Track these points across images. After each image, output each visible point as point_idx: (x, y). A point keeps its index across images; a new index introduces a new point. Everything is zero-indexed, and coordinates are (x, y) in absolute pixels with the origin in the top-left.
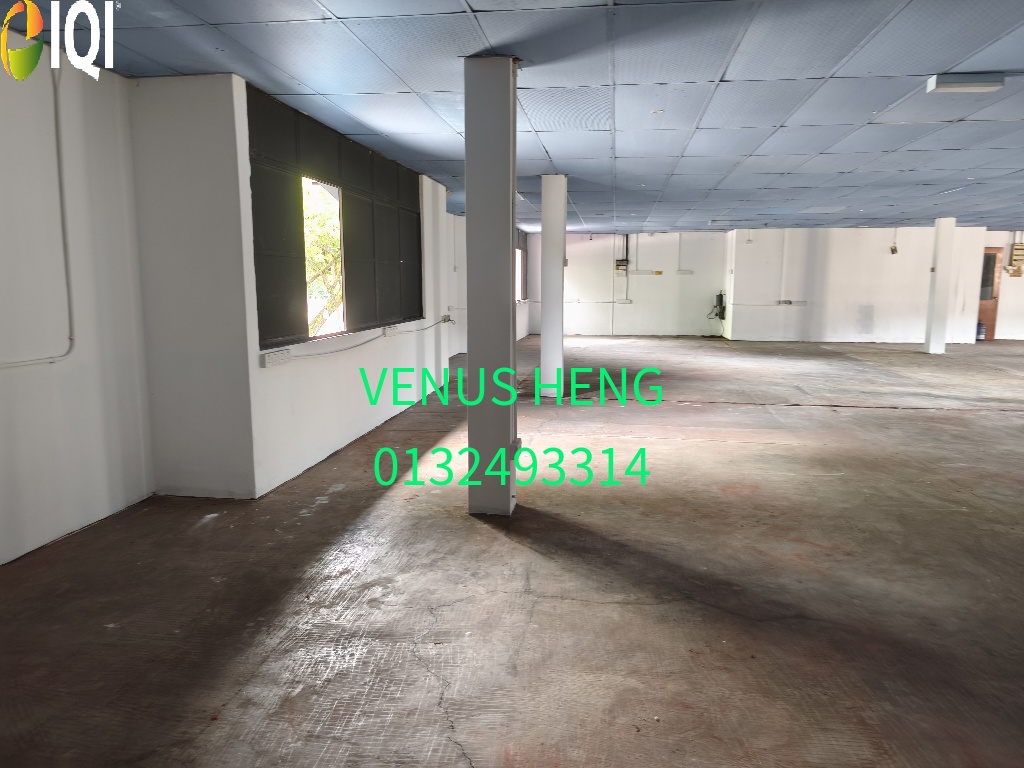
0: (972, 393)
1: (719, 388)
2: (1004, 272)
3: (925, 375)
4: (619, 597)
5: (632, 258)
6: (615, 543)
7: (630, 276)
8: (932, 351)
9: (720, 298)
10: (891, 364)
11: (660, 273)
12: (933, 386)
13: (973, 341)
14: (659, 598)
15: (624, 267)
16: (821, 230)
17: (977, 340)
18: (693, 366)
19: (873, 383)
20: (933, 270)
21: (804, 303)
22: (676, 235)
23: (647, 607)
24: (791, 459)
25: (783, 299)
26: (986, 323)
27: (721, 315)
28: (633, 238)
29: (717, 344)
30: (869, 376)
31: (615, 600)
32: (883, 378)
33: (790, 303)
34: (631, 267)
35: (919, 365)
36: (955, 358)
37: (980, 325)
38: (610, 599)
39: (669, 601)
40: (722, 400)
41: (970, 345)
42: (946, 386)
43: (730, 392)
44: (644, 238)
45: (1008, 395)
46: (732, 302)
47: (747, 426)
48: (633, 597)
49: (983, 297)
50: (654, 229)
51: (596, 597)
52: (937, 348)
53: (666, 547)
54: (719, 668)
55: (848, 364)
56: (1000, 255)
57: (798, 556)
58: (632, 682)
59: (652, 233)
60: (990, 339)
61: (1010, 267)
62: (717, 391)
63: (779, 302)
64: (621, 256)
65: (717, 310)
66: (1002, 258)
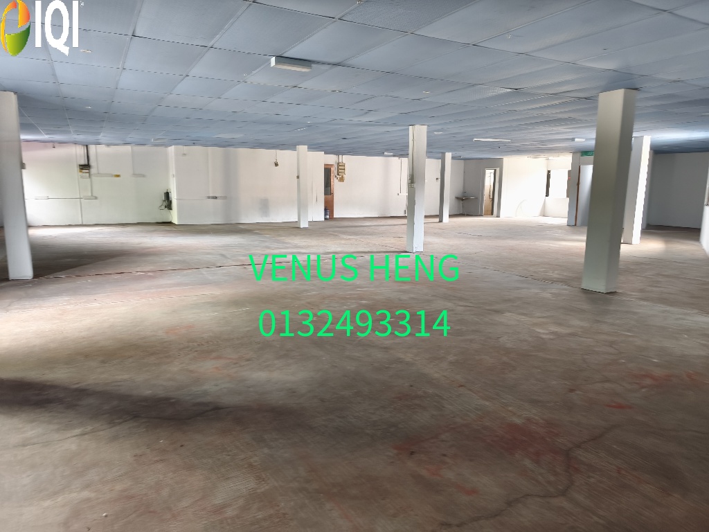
0: (321, 250)
1: (167, 259)
2: (335, 179)
3: (298, 241)
4: (78, 431)
5: (92, 163)
6: (76, 390)
7: (93, 178)
8: (301, 227)
9: (167, 195)
10: (280, 236)
11: (118, 176)
12: (302, 248)
13: (323, 220)
14: (112, 423)
15: (87, 171)
16: (231, 149)
17: (325, 219)
18: (149, 245)
19: (269, 248)
20: (298, 177)
21: (225, 198)
22: (128, 148)
23: (101, 433)
24: (215, 303)
25: (211, 195)
26: (329, 208)
27: (169, 206)
28: (92, 148)
29: (167, 228)
30: (267, 244)
31: (75, 434)
32: (276, 245)
33: (216, 198)
34: (93, 171)
35: (295, 235)
36: (314, 230)
37: (326, 210)
38: (69, 435)
39: (120, 423)
40: (170, 268)
41: (322, 221)
42: (308, 247)
43: (175, 262)
44: (102, 149)
45: (339, 249)
46: (176, 197)
47: (187, 285)
48: (89, 428)
49: (326, 193)
50: (110, 142)
51: (57, 436)
52: (304, 224)
53: (119, 383)
54: (157, 461)
55: (256, 237)
56: (332, 169)
57: (217, 368)
58: (86, 494)
59: (108, 145)
60: (332, 218)
61: (338, 176)
62: (166, 261)
63: (209, 198)
64: (83, 162)
65: (165, 204)
66: (334, 170)
